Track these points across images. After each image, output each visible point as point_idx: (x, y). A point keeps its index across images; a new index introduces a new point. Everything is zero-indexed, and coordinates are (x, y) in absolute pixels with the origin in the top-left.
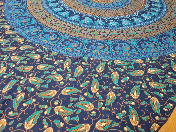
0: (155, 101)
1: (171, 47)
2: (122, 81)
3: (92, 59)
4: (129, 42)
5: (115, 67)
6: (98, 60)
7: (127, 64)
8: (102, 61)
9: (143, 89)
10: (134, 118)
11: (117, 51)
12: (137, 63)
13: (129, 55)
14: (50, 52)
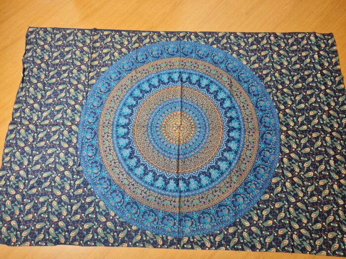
0: (90, 236)
1: (142, 223)
2: (90, 215)
3: (92, 190)
4: (126, 197)
5: (97, 205)
6: (94, 193)
7: (105, 208)
8: (95, 196)
9: (93, 227)
10: (74, 233)
11: (111, 197)
12: (110, 213)
13: (113, 204)
14: (79, 165)
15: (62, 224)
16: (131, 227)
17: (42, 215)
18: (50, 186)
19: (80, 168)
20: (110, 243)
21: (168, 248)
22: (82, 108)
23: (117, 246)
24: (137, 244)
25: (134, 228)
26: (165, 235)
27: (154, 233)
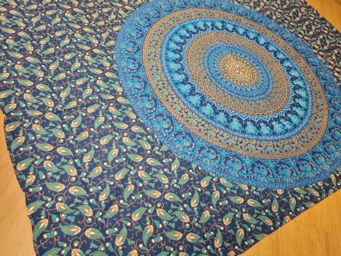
0: (241, 232)
1: (283, 181)
2: (221, 204)
3: (200, 168)
4: (244, 159)
5: (219, 185)
6: (205, 172)
7: (232, 186)
8: (209, 175)
9: (236, 218)
10: (218, 241)
11: (227, 167)
12: (242, 188)
13: (237, 176)
14: (161, 144)
15: (193, 238)
16: (276, 192)
17: (153, 241)
18: (137, 190)
19: (165, 148)
20: (270, 227)
21: (327, 196)
22: (117, 74)
23: (281, 225)
24: (298, 210)
25: (280, 192)
26: (313, 183)
27: (303, 187)
